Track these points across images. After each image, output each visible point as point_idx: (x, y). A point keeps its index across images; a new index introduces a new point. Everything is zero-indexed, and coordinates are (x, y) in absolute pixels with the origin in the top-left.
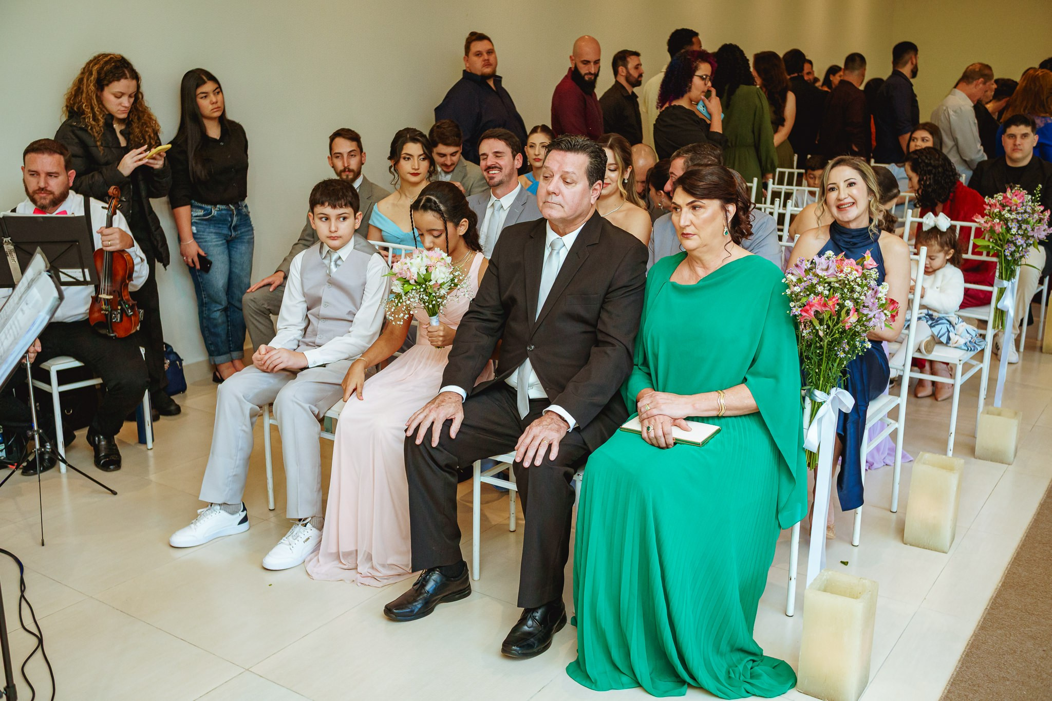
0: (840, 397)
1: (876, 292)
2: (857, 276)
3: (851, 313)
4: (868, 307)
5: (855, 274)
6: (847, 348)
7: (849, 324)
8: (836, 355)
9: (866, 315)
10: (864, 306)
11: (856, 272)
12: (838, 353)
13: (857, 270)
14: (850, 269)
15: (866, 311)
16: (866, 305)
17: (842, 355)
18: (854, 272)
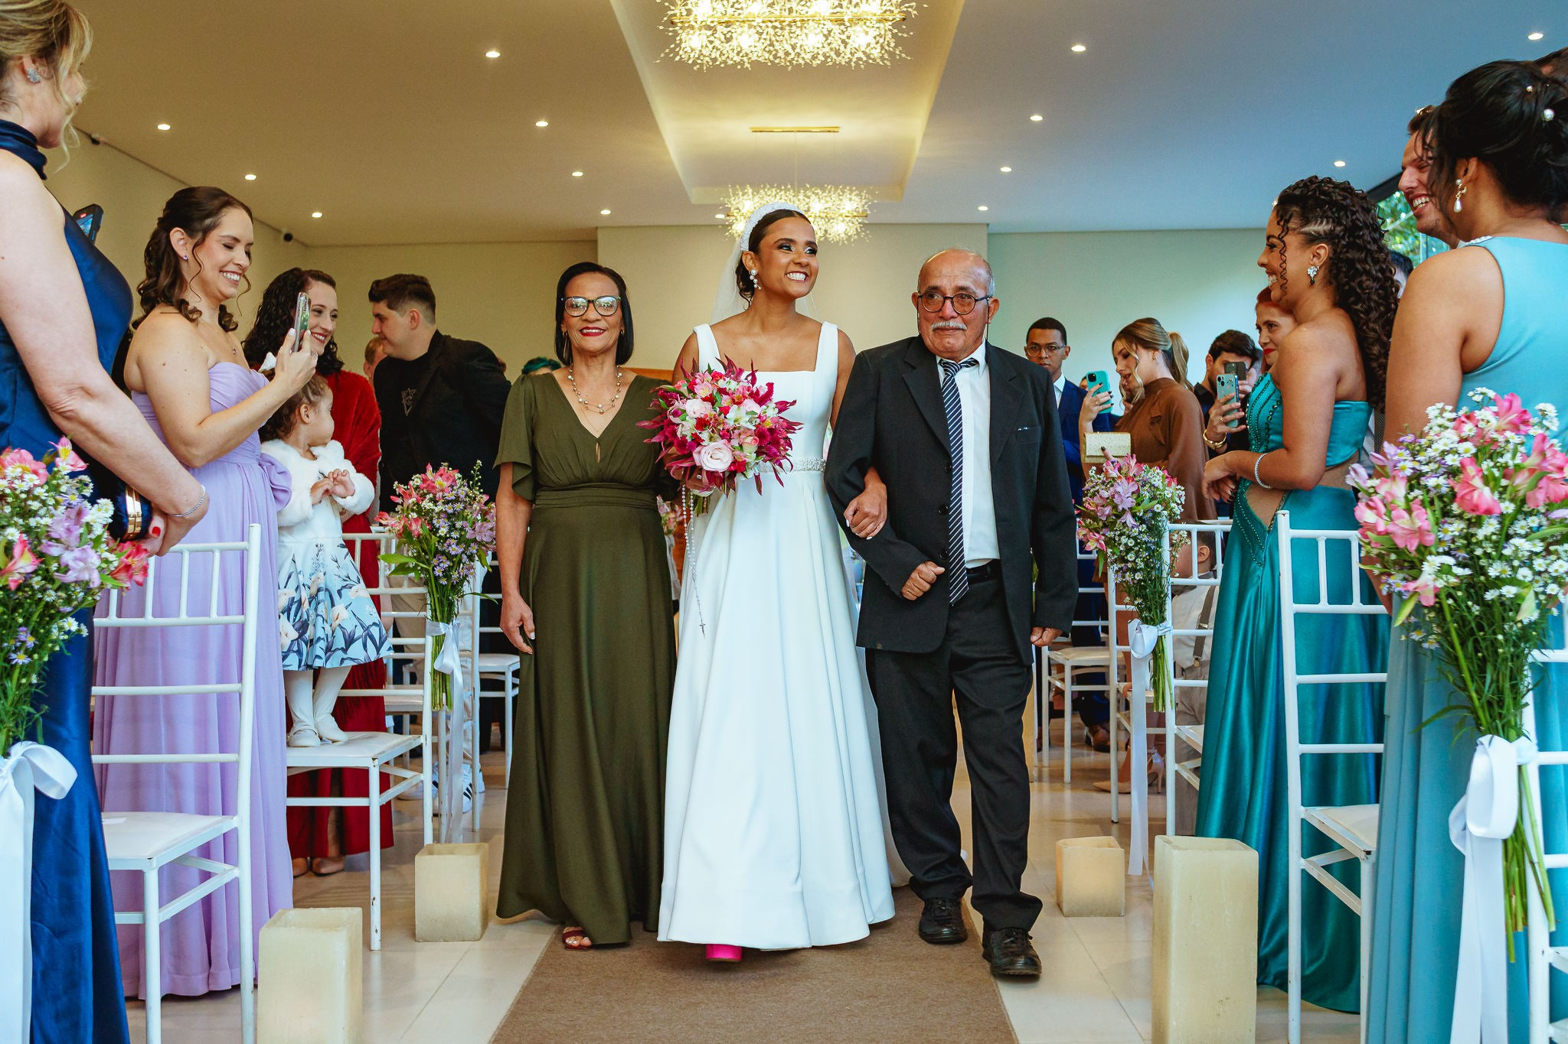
0: (38, 761)
1: (80, 514)
2: (37, 482)
3: (17, 550)
4: (58, 540)
5: (31, 480)
6: (31, 641)
7: (17, 577)
8: (8, 660)
9: (58, 559)
10: (51, 539)
11: (34, 477)
12: (13, 656)
13: (35, 472)
14: (20, 470)
15: (55, 551)
16: (54, 535)
17: (21, 659)
18: (28, 476)
